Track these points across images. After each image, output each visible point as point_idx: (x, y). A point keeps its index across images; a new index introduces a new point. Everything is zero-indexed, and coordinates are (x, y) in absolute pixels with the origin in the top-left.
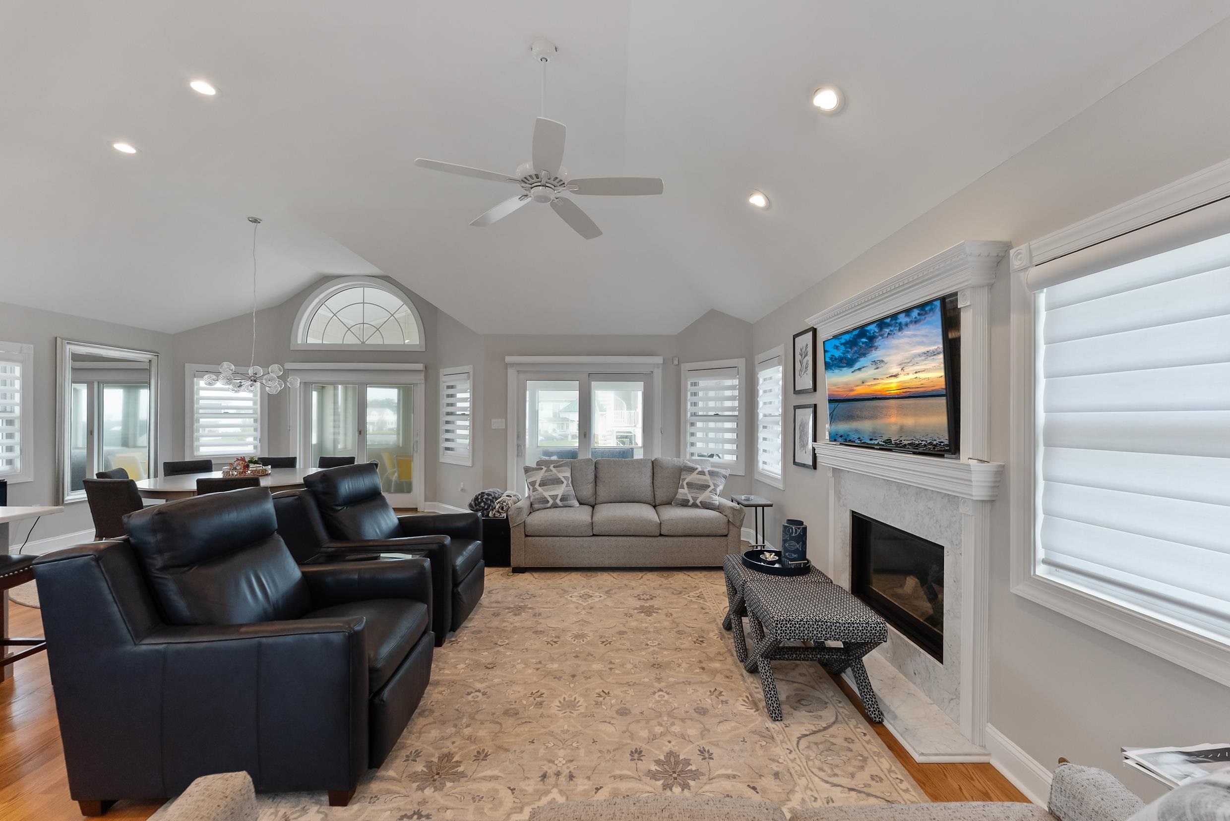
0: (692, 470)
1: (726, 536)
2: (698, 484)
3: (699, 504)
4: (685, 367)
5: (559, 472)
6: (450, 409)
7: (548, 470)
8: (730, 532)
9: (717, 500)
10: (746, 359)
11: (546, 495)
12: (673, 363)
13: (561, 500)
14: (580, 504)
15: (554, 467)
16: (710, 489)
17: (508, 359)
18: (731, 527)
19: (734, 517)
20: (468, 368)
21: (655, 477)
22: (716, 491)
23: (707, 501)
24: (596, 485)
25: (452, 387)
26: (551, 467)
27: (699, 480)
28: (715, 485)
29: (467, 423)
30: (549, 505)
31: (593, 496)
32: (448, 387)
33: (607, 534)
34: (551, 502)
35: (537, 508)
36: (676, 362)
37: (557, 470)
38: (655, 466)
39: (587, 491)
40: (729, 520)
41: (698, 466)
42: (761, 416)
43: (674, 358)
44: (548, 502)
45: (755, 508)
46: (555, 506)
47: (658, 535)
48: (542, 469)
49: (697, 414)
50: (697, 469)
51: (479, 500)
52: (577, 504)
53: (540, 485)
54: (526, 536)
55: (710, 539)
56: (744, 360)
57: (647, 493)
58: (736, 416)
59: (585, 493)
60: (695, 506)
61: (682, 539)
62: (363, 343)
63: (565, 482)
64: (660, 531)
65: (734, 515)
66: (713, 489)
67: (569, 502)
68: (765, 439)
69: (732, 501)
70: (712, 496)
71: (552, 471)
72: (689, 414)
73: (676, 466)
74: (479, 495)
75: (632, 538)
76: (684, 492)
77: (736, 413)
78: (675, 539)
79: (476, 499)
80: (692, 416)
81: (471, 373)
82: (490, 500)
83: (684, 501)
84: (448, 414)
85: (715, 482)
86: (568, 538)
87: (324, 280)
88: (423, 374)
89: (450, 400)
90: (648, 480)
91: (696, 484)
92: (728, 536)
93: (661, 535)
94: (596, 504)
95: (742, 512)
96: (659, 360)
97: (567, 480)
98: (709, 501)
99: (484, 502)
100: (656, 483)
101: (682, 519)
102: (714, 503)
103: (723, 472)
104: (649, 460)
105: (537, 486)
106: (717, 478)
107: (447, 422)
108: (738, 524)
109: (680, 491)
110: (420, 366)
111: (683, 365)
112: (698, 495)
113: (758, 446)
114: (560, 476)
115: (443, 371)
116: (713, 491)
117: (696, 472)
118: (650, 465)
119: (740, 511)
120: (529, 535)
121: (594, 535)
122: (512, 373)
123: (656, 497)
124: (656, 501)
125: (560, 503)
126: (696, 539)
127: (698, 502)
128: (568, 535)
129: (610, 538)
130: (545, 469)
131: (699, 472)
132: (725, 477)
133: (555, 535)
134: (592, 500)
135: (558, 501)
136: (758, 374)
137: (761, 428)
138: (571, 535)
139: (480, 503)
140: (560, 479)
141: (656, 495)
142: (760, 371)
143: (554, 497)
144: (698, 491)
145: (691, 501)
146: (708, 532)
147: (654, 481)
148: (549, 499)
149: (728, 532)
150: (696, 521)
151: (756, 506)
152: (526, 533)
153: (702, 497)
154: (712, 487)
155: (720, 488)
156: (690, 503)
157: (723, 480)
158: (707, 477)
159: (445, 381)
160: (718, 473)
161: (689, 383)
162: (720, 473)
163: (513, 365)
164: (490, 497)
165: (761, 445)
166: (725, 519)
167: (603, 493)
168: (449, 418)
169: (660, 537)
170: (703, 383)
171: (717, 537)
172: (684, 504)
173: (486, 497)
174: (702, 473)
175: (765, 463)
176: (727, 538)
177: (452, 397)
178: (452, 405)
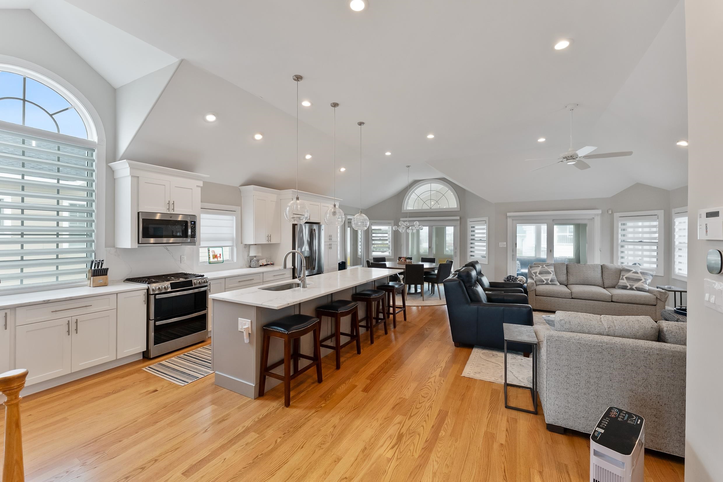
0: (629, 271)
1: (655, 305)
2: (634, 278)
3: (635, 289)
4: (616, 215)
5: (549, 268)
6: (473, 237)
7: (543, 267)
8: (658, 304)
9: (647, 287)
10: (664, 210)
11: (543, 278)
12: (608, 213)
13: (551, 281)
14: (560, 284)
15: (546, 266)
16: (642, 281)
17: (508, 214)
18: (659, 301)
19: (661, 296)
20: (486, 219)
21: (603, 273)
22: (646, 282)
23: (640, 287)
24: (567, 276)
25: (474, 227)
26: (544, 266)
27: (634, 276)
28: (645, 279)
29: (485, 244)
30: (544, 283)
31: (566, 281)
32: (472, 227)
33: (580, 298)
34: (545, 282)
35: (538, 284)
36: (610, 212)
37: (547, 267)
38: (603, 268)
39: (563, 278)
40: (657, 297)
41: (633, 269)
42: (677, 243)
43: (609, 210)
44: (544, 282)
45: (674, 292)
46: (547, 284)
47: (611, 301)
48: (540, 266)
49: (626, 241)
50: (632, 270)
51: (509, 279)
52: (559, 284)
53: (539, 274)
54: (536, 295)
55: (644, 306)
56: (663, 211)
57: (599, 280)
58: (657, 242)
59: (562, 279)
60: (631, 289)
61: (626, 304)
62: (431, 208)
63: (552, 273)
64: (612, 300)
65: (661, 295)
66: (644, 281)
67: (554, 282)
68: (680, 256)
69: (657, 288)
70: (644, 285)
71: (545, 268)
72: (620, 241)
73: (617, 268)
74: (509, 276)
75: (594, 301)
76: (623, 282)
77: (657, 241)
78: (621, 304)
79: (508, 278)
80: (622, 241)
81: (487, 221)
82: (514, 279)
83: (624, 287)
84: (472, 239)
85: (645, 278)
86: (558, 298)
87: (415, 183)
88: (459, 221)
89: (473, 233)
90: (599, 275)
91: (633, 278)
92: (657, 305)
93: (612, 301)
94: (568, 285)
95: (666, 294)
96: (599, 212)
97: (553, 272)
98: (642, 287)
99: (511, 279)
100: (604, 277)
101: (626, 294)
102: (645, 289)
103: (651, 273)
104: (599, 264)
105: (537, 274)
106: (646, 276)
107: (472, 243)
108: (663, 300)
109: (621, 281)
110: (458, 218)
111: (615, 214)
112: (634, 284)
113: (675, 260)
114: (550, 270)
115: (469, 220)
116: (644, 282)
117: (632, 272)
118: (600, 267)
119: (665, 293)
120: (538, 295)
121: (572, 298)
122: (509, 220)
123: (605, 284)
124: (604, 285)
125: (550, 283)
126: (635, 305)
127: (634, 287)
128: (558, 297)
129: (582, 300)
130: (541, 267)
131: (634, 272)
132: (652, 276)
133: (552, 296)
134: (565, 283)
135: (549, 282)
136: (674, 219)
137: (677, 250)
138: (560, 297)
139: (509, 280)
140: (549, 271)
141: (604, 283)
142: (676, 218)
143: (547, 280)
144: (634, 282)
145: (629, 287)
146: (643, 302)
147: (603, 276)
148: (544, 280)
149: (657, 303)
150: (636, 296)
151: (675, 292)
152: (536, 294)
153: (637, 285)
154: (643, 280)
155: (649, 281)
156: (628, 288)
157: (651, 277)
158: (640, 275)
159: (470, 224)
160: (647, 273)
161: (620, 224)
162: (649, 273)
163: (510, 217)
164: (514, 278)
165: (677, 259)
166: (655, 297)
167: (572, 279)
168: (472, 241)
169: (611, 302)
170: (629, 224)
171: (649, 306)
172: (625, 288)
173: (512, 277)
174: (636, 273)
175: (680, 269)
176: (656, 307)
177: (474, 232)
178: (474, 235)
